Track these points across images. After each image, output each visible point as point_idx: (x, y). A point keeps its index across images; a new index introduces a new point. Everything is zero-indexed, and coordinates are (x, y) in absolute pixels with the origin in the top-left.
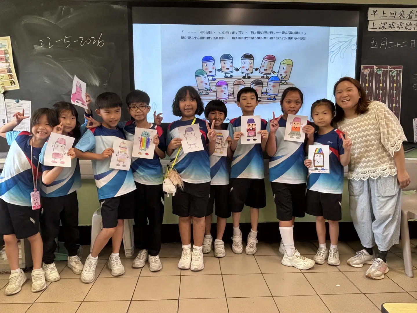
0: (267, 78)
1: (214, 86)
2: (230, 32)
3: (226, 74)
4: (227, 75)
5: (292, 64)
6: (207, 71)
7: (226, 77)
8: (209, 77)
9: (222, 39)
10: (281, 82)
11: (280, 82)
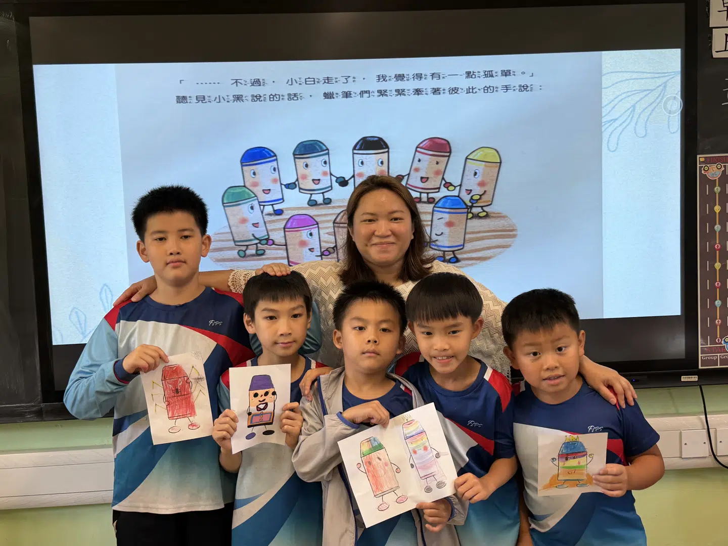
0: (430, 201)
1: (279, 229)
2: (316, 80)
3: (311, 194)
4: (314, 197)
5: (499, 161)
6: (258, 190)
7: (313, 203)
8: (264, 206)
9: (296, 98)
10: (470, 212)
11: (468, 213)
